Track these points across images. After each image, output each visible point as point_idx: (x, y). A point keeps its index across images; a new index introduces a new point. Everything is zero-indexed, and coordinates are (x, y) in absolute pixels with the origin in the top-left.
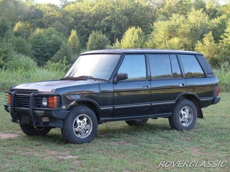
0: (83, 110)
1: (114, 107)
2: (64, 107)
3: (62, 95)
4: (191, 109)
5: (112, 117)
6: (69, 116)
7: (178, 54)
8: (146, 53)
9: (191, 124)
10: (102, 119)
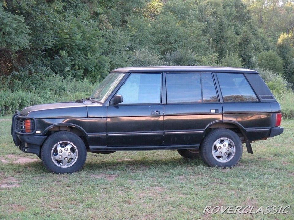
0: (64, 136)
1: (107, 134)
2: (38, 132)
3: (36, 119)
4: (232, 141)
5: (107, 146)
6: (47, 142)
7: (214, 72)
8: (162, 72)
9: (231, 161)
10: (91, 147)
